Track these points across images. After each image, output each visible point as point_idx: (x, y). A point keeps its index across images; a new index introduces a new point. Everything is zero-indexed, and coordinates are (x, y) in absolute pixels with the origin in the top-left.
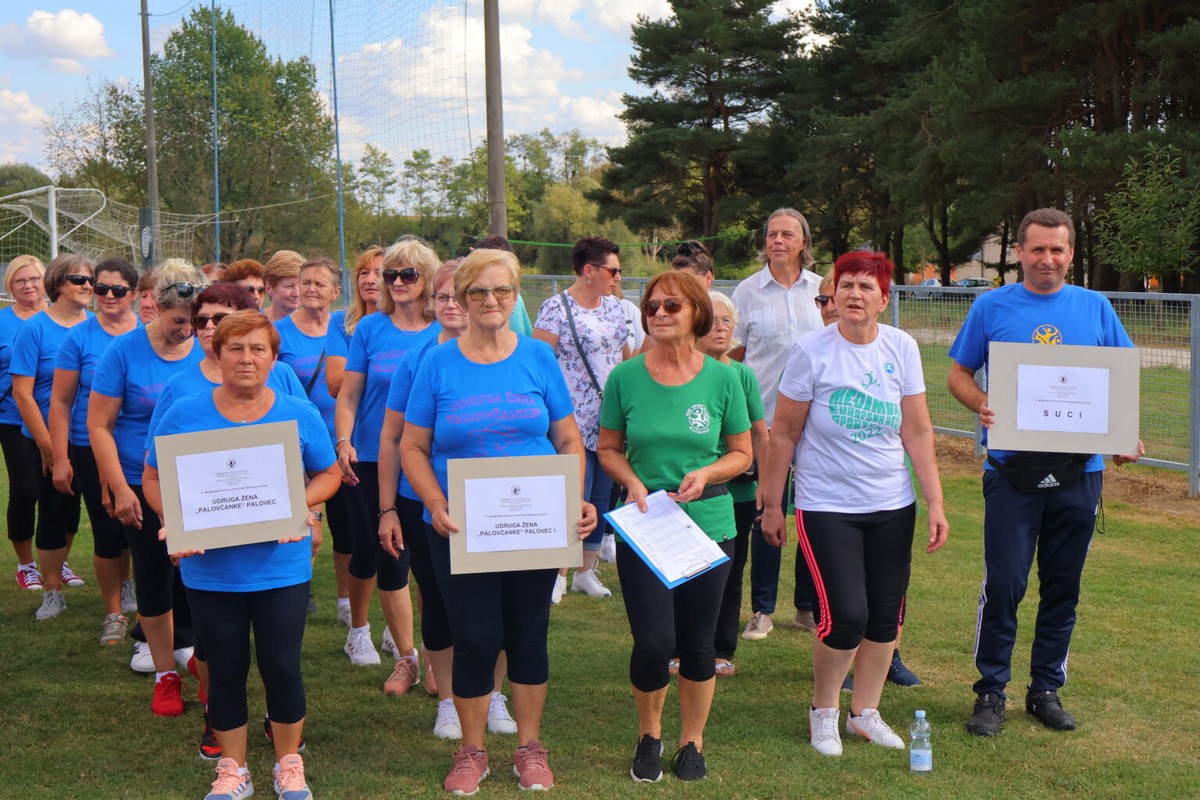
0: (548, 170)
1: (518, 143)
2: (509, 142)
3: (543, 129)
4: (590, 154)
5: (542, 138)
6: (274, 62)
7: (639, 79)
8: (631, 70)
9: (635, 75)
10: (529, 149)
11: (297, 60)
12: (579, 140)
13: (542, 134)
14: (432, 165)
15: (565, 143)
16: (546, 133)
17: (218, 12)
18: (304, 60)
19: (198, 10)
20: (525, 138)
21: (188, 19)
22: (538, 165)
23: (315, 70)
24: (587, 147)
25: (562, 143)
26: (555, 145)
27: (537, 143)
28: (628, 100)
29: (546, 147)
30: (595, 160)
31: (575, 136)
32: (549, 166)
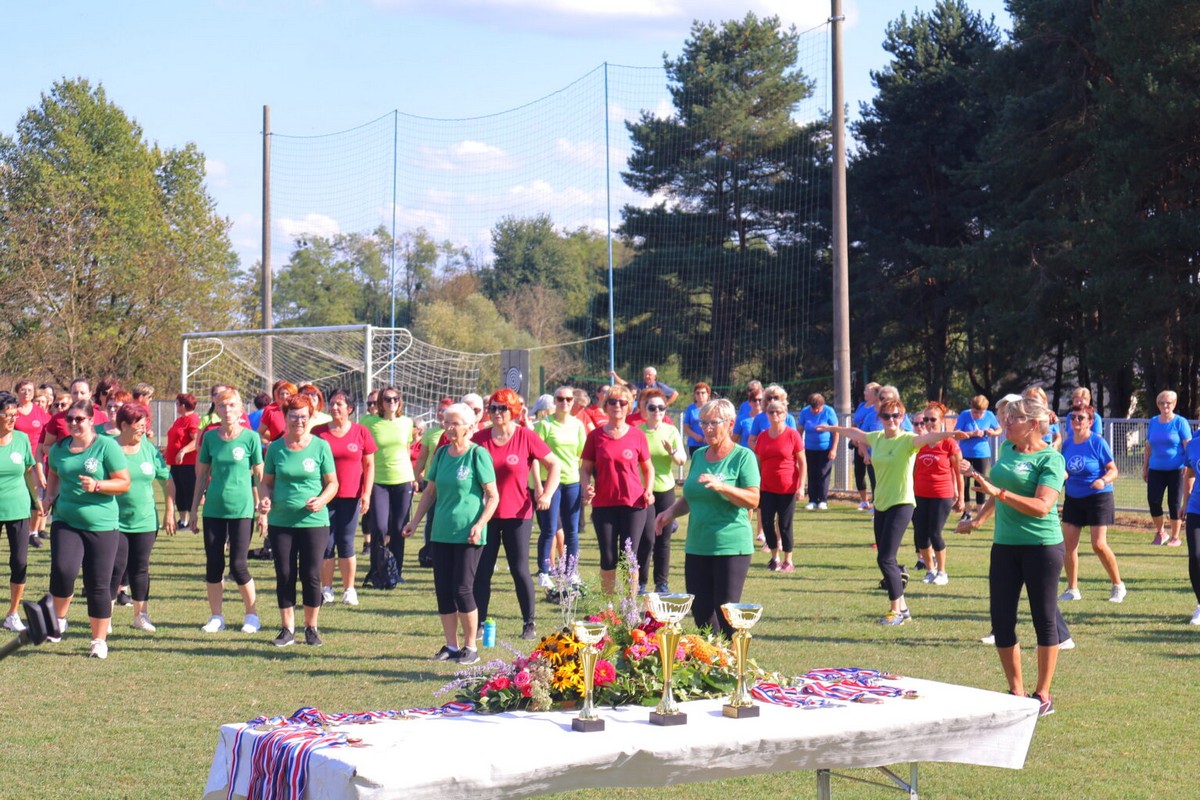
0: (384, 282)
1: (344, 245)
2: (331, 242)
3: (377, 227)
4: (442, 260)
5: (376, 239)
6: (150, 147)
7: (636, 186)
8: (624, 175)
9: (630, 180)
10: (359, 251)
11: (181, 147)
12: (425, 242)
13: (376, 233)
14: (241, 273)
15: (408, 246)
16: (380, 231)
17: (84, 86)
18: (191, 147)
19: (61, 83)
20: (353, 238)
21: (48, 93)
22: (372, 275)
23: (204, 159)
24: (438, 252)
25: (403, 244)
26: (392, 248)
27: (370, 244)
28: (629, 211)
29: (381, 250)
30: (447, 269)
31: (420, 238)
32: (385, 276)
